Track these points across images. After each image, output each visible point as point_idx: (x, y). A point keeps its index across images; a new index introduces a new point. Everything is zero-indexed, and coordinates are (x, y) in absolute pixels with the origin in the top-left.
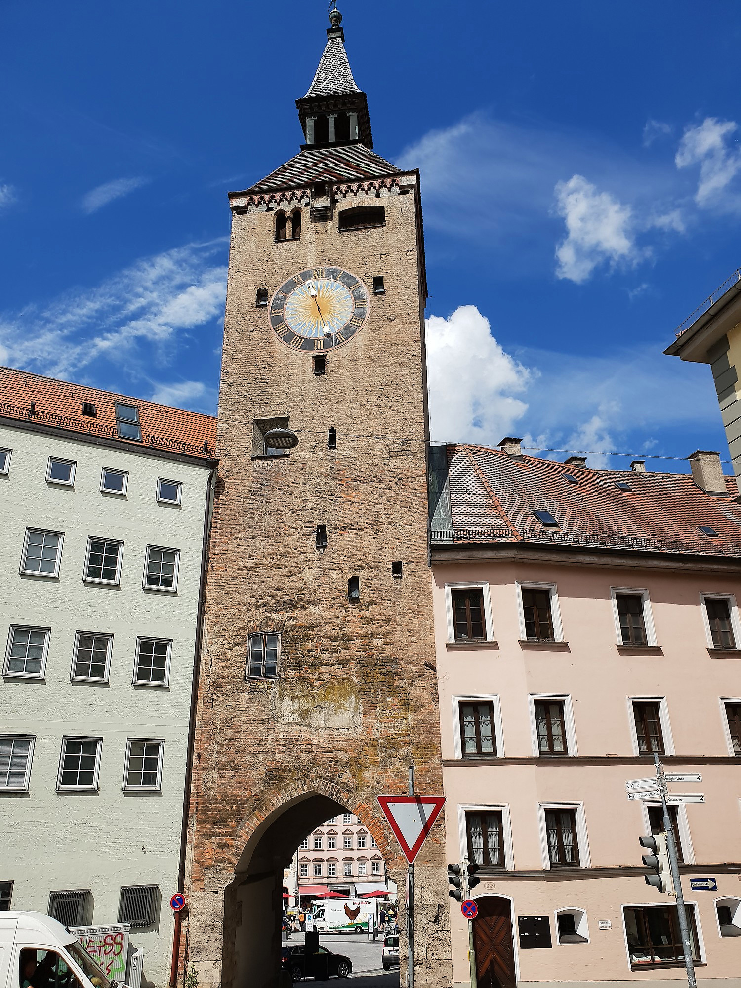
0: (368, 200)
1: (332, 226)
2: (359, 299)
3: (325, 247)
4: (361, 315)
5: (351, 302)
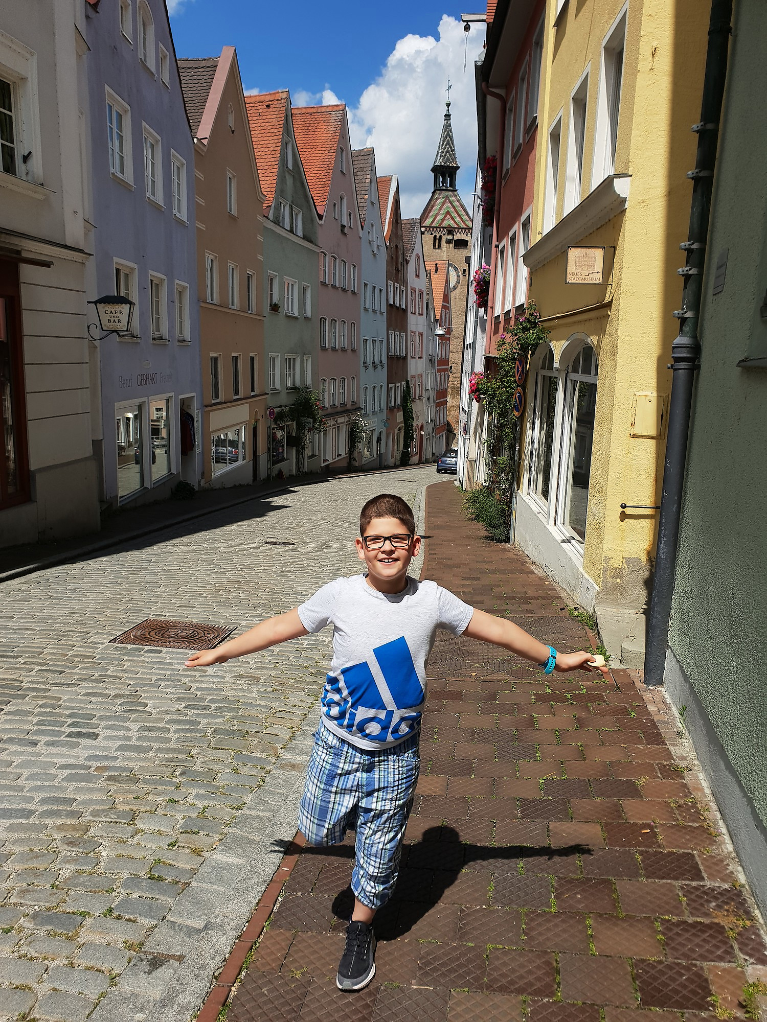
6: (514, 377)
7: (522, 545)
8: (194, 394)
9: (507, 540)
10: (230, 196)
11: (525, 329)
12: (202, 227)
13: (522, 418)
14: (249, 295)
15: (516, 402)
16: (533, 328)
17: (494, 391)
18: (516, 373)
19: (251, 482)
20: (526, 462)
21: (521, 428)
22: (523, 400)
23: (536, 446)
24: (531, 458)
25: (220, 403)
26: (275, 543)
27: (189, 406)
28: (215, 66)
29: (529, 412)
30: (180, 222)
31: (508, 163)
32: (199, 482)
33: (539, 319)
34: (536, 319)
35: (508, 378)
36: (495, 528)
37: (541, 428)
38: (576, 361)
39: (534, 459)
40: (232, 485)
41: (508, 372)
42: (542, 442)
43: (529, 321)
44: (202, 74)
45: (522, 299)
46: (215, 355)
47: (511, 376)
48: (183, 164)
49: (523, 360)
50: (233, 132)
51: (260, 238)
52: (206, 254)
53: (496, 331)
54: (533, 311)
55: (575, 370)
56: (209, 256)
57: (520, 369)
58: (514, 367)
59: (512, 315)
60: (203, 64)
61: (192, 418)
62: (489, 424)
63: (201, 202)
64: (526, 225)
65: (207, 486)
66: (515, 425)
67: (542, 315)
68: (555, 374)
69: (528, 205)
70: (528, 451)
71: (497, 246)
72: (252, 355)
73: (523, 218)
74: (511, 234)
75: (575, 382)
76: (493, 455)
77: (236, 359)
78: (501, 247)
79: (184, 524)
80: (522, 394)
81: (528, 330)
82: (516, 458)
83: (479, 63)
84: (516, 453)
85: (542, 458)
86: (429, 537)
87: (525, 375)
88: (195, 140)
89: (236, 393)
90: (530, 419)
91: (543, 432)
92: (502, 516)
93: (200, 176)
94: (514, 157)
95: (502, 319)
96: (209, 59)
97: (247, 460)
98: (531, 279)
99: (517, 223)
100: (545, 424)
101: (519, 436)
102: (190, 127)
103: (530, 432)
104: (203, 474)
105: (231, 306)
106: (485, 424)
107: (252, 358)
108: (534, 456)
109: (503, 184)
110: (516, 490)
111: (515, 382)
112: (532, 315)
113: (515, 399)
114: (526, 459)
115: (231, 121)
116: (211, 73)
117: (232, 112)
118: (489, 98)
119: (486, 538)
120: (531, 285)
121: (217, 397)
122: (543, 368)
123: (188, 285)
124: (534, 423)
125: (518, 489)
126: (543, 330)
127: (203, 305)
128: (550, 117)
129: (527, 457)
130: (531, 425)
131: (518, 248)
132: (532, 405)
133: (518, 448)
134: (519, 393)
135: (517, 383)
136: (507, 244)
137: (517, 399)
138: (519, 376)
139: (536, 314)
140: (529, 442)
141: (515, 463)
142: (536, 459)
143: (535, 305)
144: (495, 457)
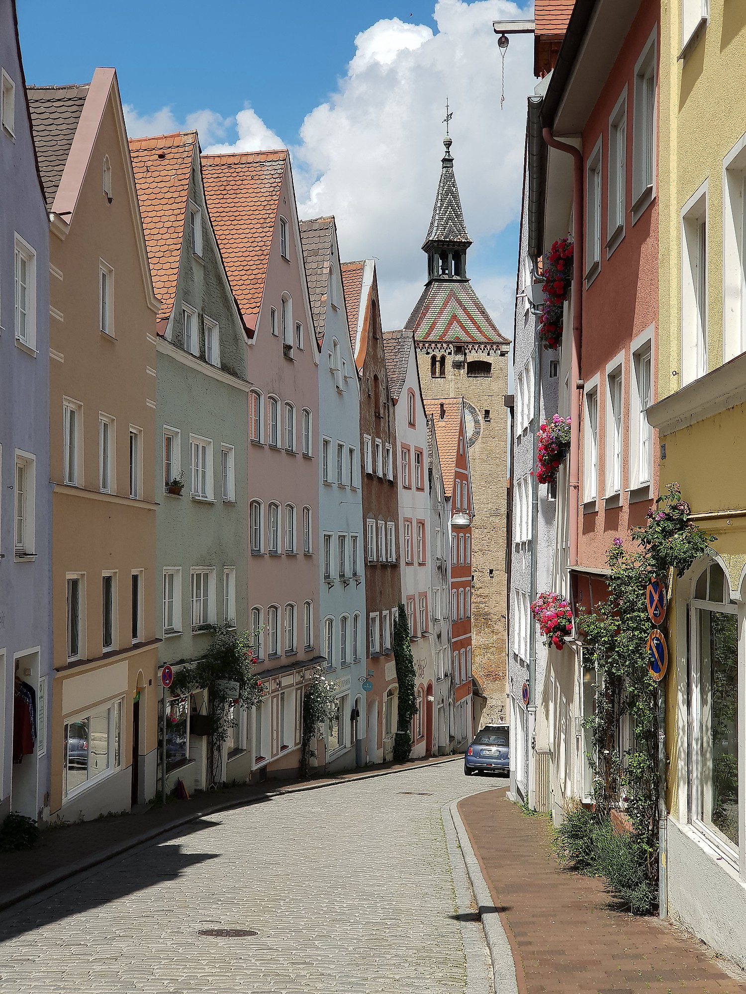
6: (645, 610)
7: (687, 919)
8: (38, 649)
9: (653, 909)
10: (104, 303)
11: (667, 534)
12: (60, 358)
13: (665, 682)
14: (131, 467)
15: (652, 654)
16: (679, 529)
17: (612, 636)
18: (649, 606)
19: (128, 810)
20: (681, 764)
21: (666, 702)
22: (665, 651)
23: (696, 732)
24: (689, 755)
25: (80, 663)
26: (219, 933)
27: (27, 672)
28: (81, 99)
29: (679, 672)
30: (26, 352)
31: (595, 252)
32: (40, 813)
33: (689, 515)
34: (682, 514)
35: (635, 614)
36: (630, 887)
37: (704, 702)
39: (694, 758)
40: (96, 816)
41: (633, 603)
42: (707, 726)
43: (669, 518)
44: (59, 110)
46: (74, 577)
47: (639, 610)
48: (31, 257)
49: (660, 584)
50: (110, 200)
51: (151, 372)
52: (64, 403)
54: (676, 502)
56: (69, 405)
57: (656, 598)
58: (643, 594)
59: (624, 502)
60: (60, 94)
61: (32, 691)
62: (589, 690)
63: (59, 316)
64: (642, 357)
65: (54, 818)
66: (654, 695)
67: (693, 509)
68: (729, 610)
69: (645, 326)
70: (682, 743)
71: (580, 387)
72: (134, 572)
73: (636, 344)
74: (610, 367)
76: (602, 747)
77: (108, 581)
78: (588, 387)
79: (33, 900)
80: (663, 640)
81: (671, 533)
82: (661, 756)
83: (536, 100)
84: (661, 746)
85: (708, 755)
86: (503, 909)
87: (665, 609)
88: (52, 217)
89: (107, 641)
90: (682, 686)
91: (708, 708)
92: (640, 865)
93: (59, 274)
94: (608, 245)
95: (600, 507)
96: (70, 88)
97: (123, 765)
98: (663, 447)
99: (623, 352)
100: (710, 694)
101: (662, 716)
102: (44, 195)
103: (684, 709)
104: (47, 797)
105: (102, 490)
107: (135, 578)
108: (694, 753)
109: (586, 285)
110: (664, 813)
111: (648, 619)
112: (674, 508)
113: (651, 649)
114: (679, 756)
115: (107, 183)
116: (75, 108)
117: (108, 169)
118: (553, 153)
119: (612, 907)
120: (664, 457)
121: (74, 650)
122: (700, 595)
123: (33, 457)
124: (689, 693)
125: (668, 813)
126: (702, 534)
127: (57, 489)
128: (680, 192)
129: (682, 754)
130: (685, 697)
131: (628, 393)
132: (684, 660)
133: (662, 737)
134: (658, 639)
135: (651, 622)
136: (603, 385)
137: (654, 650)
138: (655, 610)
139: (682, 507)
140: (684, 726)
141: (661, 765)
142: (699, 758)
143: (680, 492)
144: (608, 752)
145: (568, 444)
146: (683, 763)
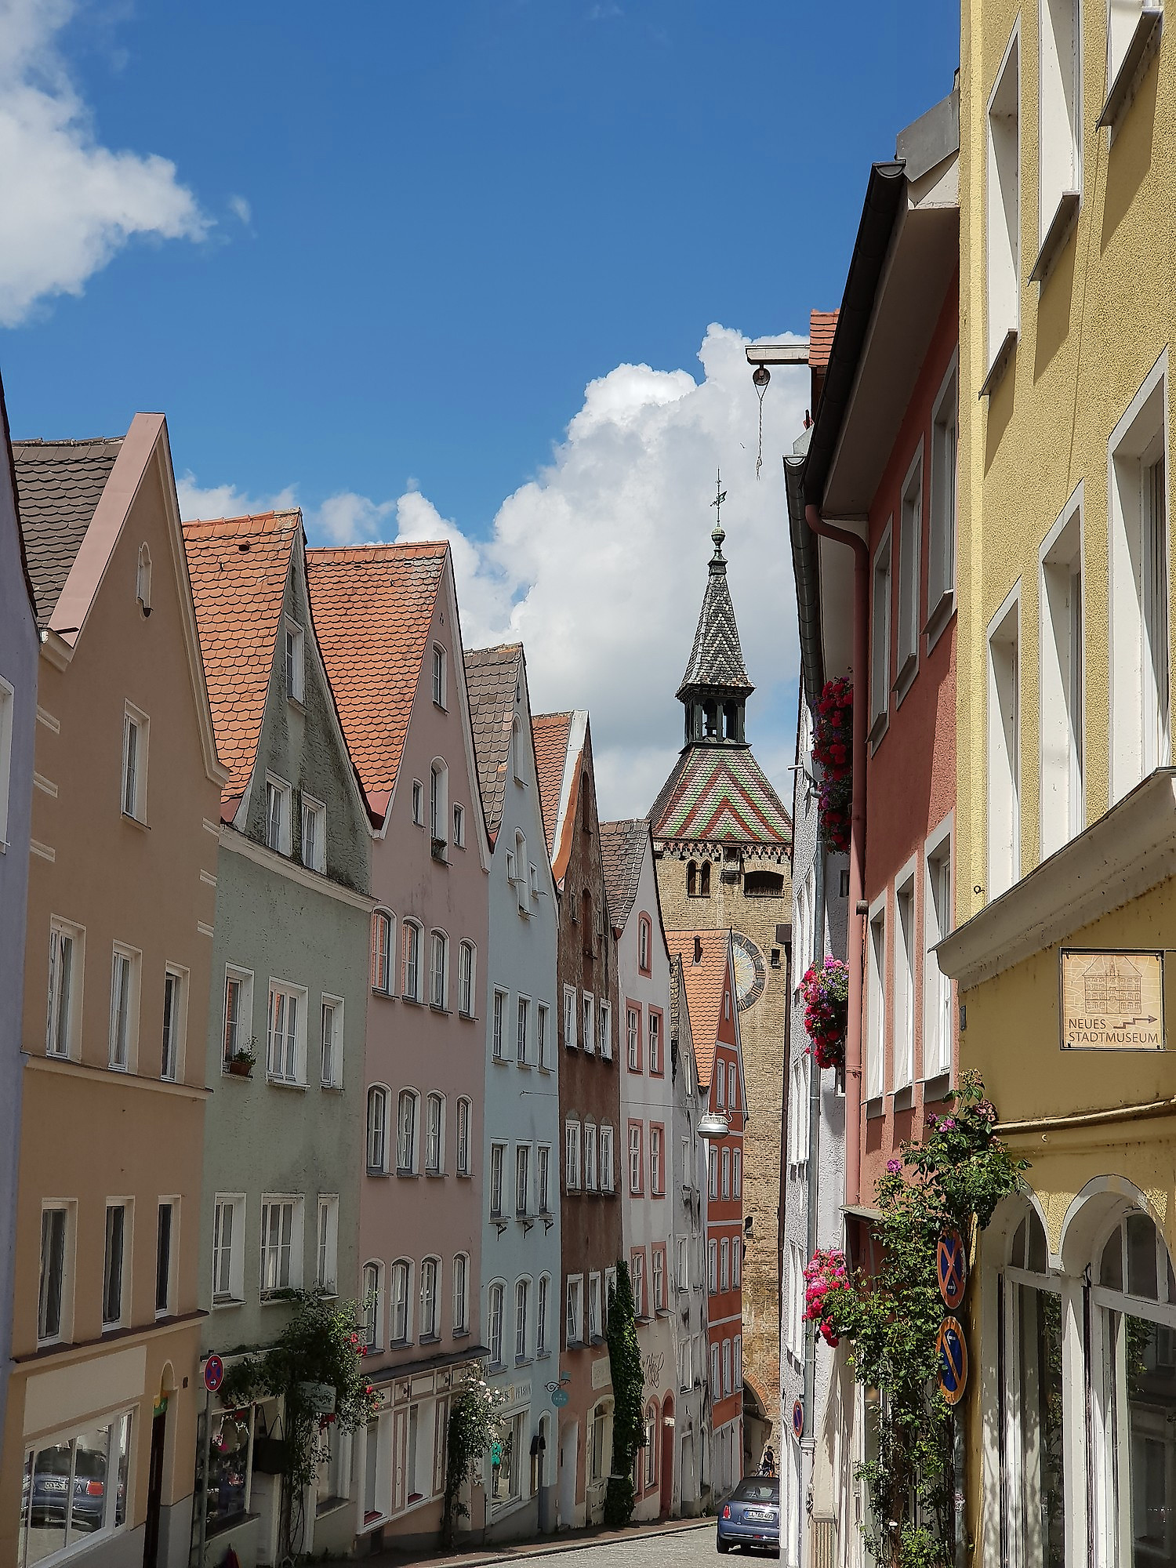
0: (769, 865)
1: (738, 888)
2: (759, 969)
3: (732, 910)
4: (761, 986)
5: (753, 971)
6: (935, 1283)
10: (131, 771)
11: (956, 1154)
12: (49, 854)
13: (965, 1407)
14: (167, 1031)
15: (945, 1359)
16: (980, 1148)
17: (878, 1327)
18: (940, 1277)
20: (989, 1550)
21: (967, 1440)
22: (963, 1353)
23: (1014, 1499)
24: (1003, 1534)
25: (61, 1348)
28: (110, 459)
29: (985, 1391)
31: (882, 701)
33: (994, 1123)
34: (985, 1122)
35: (917, 1289)
37: (1026, 1444)
38: (1111, 1252)
39: (1011, 1542)
41: (914, 1271)
42: (1033, 1487)
43: (966, 1129)
44: (75, 476)
45: (940, 1058)
46: (58, 1206)
47: (925, 1283)
48: (5, 696)
49: (957, 1238)
50: (147, 611)
51: (207, 878)
52: (53, 925)
53: (874, 1143)
54: (973, 1102)
55: (1110, 1280)
56: (60, 928)
57: (951, 1263)
58: (934, 1256)
59: (917, 1100)
60: (80, 453)
62: (871, 1416)
63: (50, 789)
64: (939, 862)
66: (947, 1428)
67: (1001, 1115)
68: (1052, 1287)
69: (943, 814)
70: (991, 1514)
71: (862, 911)
72: (164, 1200)
73: (931, 844)
74: (899, 880)
75: (1112, 1316)
76: (887, 1516)
77: (117, 1213)
78: (873, 912)
80: (961, 1336)
81: (966, 1154)
82: (959, 1536)
83: (796, 462)
84: (958, 1518)
85: (1036, 1538)
87: (965, 1283)
88: (44, 635)
89: (112, 1313)
90: (991, 1415)
91: (1034, 1455)
93: (53, 724)
94: (897, 686)
95: (888, 1109)
96: (95, 443)
97: (129, 1524)
98: (963, 1010)
99: (916, 855)
100: (1037, 1430)
101: (960, 1465)
102: (33, 602)
103: (993, 1454)
105: (113, 1065)
106: (859, 1414)
107: (165, 1211)
108: (1011, 1533)
109: (871, 752)
111: (939, 1299)
112: (972, 1111)
113: (943, 1350)
114: (987, 1538)
115: (144, 586)
116: (100, 473)
117: (147, 564)
118: (825, 544)
120: (963, 1026)
121: (52, 1327)
122: (1017, 1262)
124: (1003, 1427)
126: (1007, 1159)
127: (33, 1064)
128: (986, 602)
129: (992, 1535)
130: (996, 1434)
131: (921, 921)
132: (994, 1370)
133: (960, 1503)
134: (953, 1334)
135: (944, 1305)
136: (891, 908)
137: (948, 1351)
138: (950, 1284)
139: (984, 1111)
140: (993, 1485)
141: (958, 1552)
142: (1020, 1542)
143: (982, 1085)
144: (895, 1524)
145: (845, 1003)
146: (992, 1551)
